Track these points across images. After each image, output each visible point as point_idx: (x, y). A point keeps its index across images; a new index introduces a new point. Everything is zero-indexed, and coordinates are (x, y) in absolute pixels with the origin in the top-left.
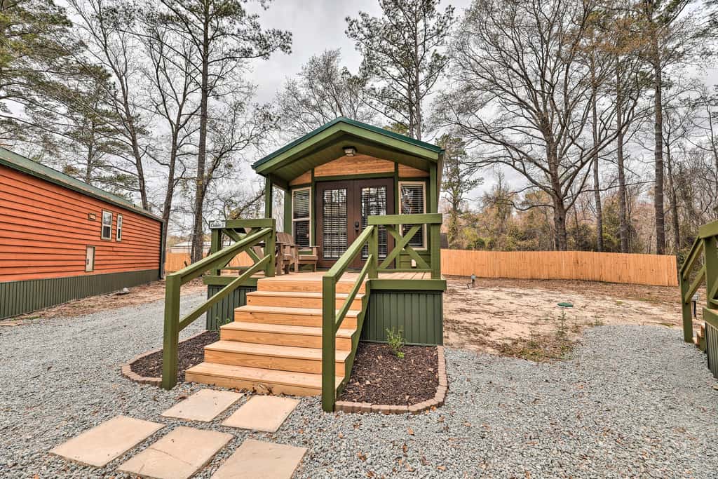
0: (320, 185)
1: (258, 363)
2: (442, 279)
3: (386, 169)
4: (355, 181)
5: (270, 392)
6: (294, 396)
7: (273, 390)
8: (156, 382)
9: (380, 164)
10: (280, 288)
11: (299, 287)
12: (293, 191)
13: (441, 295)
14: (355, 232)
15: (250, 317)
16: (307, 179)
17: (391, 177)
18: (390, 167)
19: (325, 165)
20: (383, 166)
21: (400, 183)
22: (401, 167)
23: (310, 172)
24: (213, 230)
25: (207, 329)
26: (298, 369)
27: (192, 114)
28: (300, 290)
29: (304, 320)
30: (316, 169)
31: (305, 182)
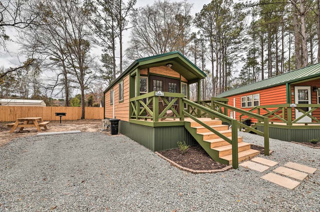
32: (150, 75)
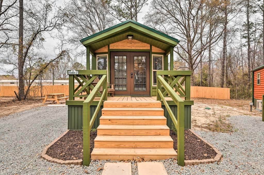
0: (112, 53)
1: (127, 146)
2: (191, 100)
3: (146, 48)
4: (131, 53)
5: (143, 160)
6: (156, 160)
7: (144, 159)
8: (77, 163)
9: (143, 45)
10: (116, 106)
11: (127, 106)
12: (97, 56)
13: (190, 107)
14: (131, 78)
15: (109, 122)
16: (105, 50)
17: (148, 52)
18: (148, 47)
19: (115, 43)
20: (144, 46)
21: (152, 55)
22: (153, 47)
23: (107, 46)
24: (70, 75)
25: (68, 129)
26: (149, 146)
27: (10, 6)
28: (128, 107)
29: (140, 122)
30: (110, 45)
31: (104, 51)
32: (111, 52)
